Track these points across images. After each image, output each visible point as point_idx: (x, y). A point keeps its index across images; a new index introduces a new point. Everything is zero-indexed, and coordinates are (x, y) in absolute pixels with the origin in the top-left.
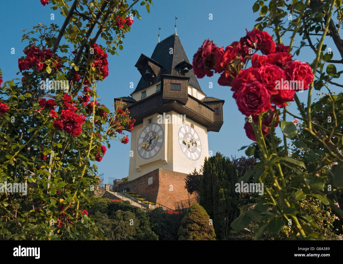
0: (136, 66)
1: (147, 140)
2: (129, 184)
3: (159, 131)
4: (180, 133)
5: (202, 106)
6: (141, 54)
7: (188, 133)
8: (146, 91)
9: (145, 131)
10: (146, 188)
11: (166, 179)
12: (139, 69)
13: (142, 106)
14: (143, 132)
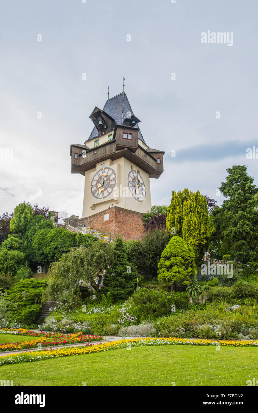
0: (90, 117)
1: (100, 182)
2: (85, 220)
3: (111, 175)
4: (129, 177)
5: (147, 156)
6: (95, 107)
7: (136, 178)
8: (98, 140)
9: (99, 175)
10: (103, 224)
11: (121, 216)
12: (93, 120)
13: (96, 152)
14: (96, 175)
